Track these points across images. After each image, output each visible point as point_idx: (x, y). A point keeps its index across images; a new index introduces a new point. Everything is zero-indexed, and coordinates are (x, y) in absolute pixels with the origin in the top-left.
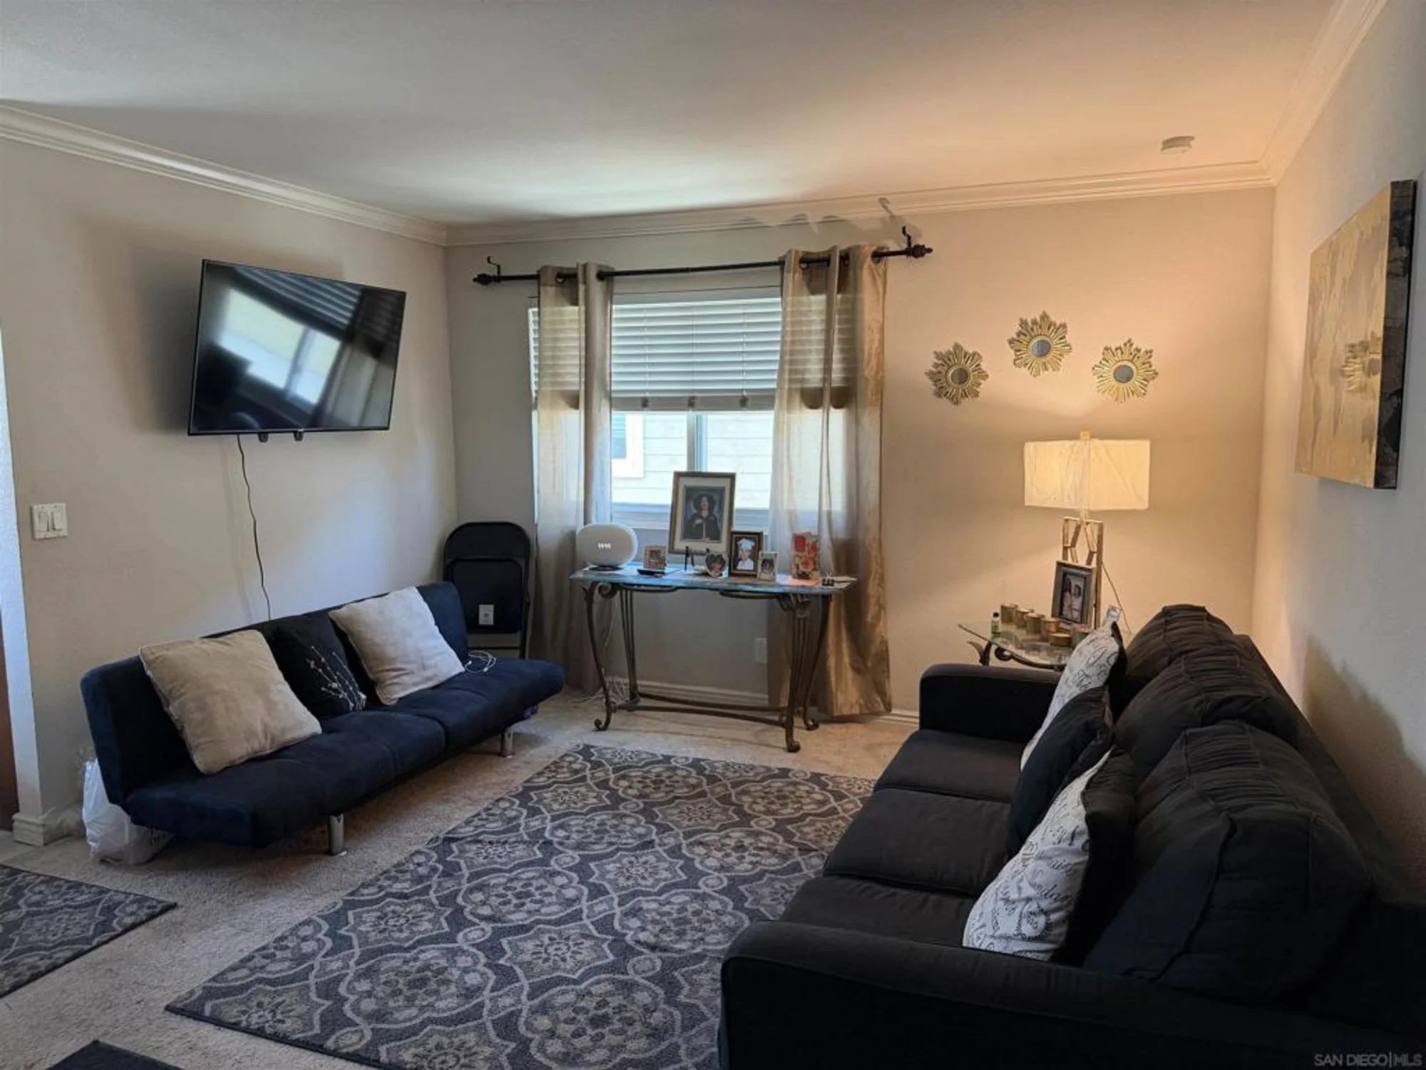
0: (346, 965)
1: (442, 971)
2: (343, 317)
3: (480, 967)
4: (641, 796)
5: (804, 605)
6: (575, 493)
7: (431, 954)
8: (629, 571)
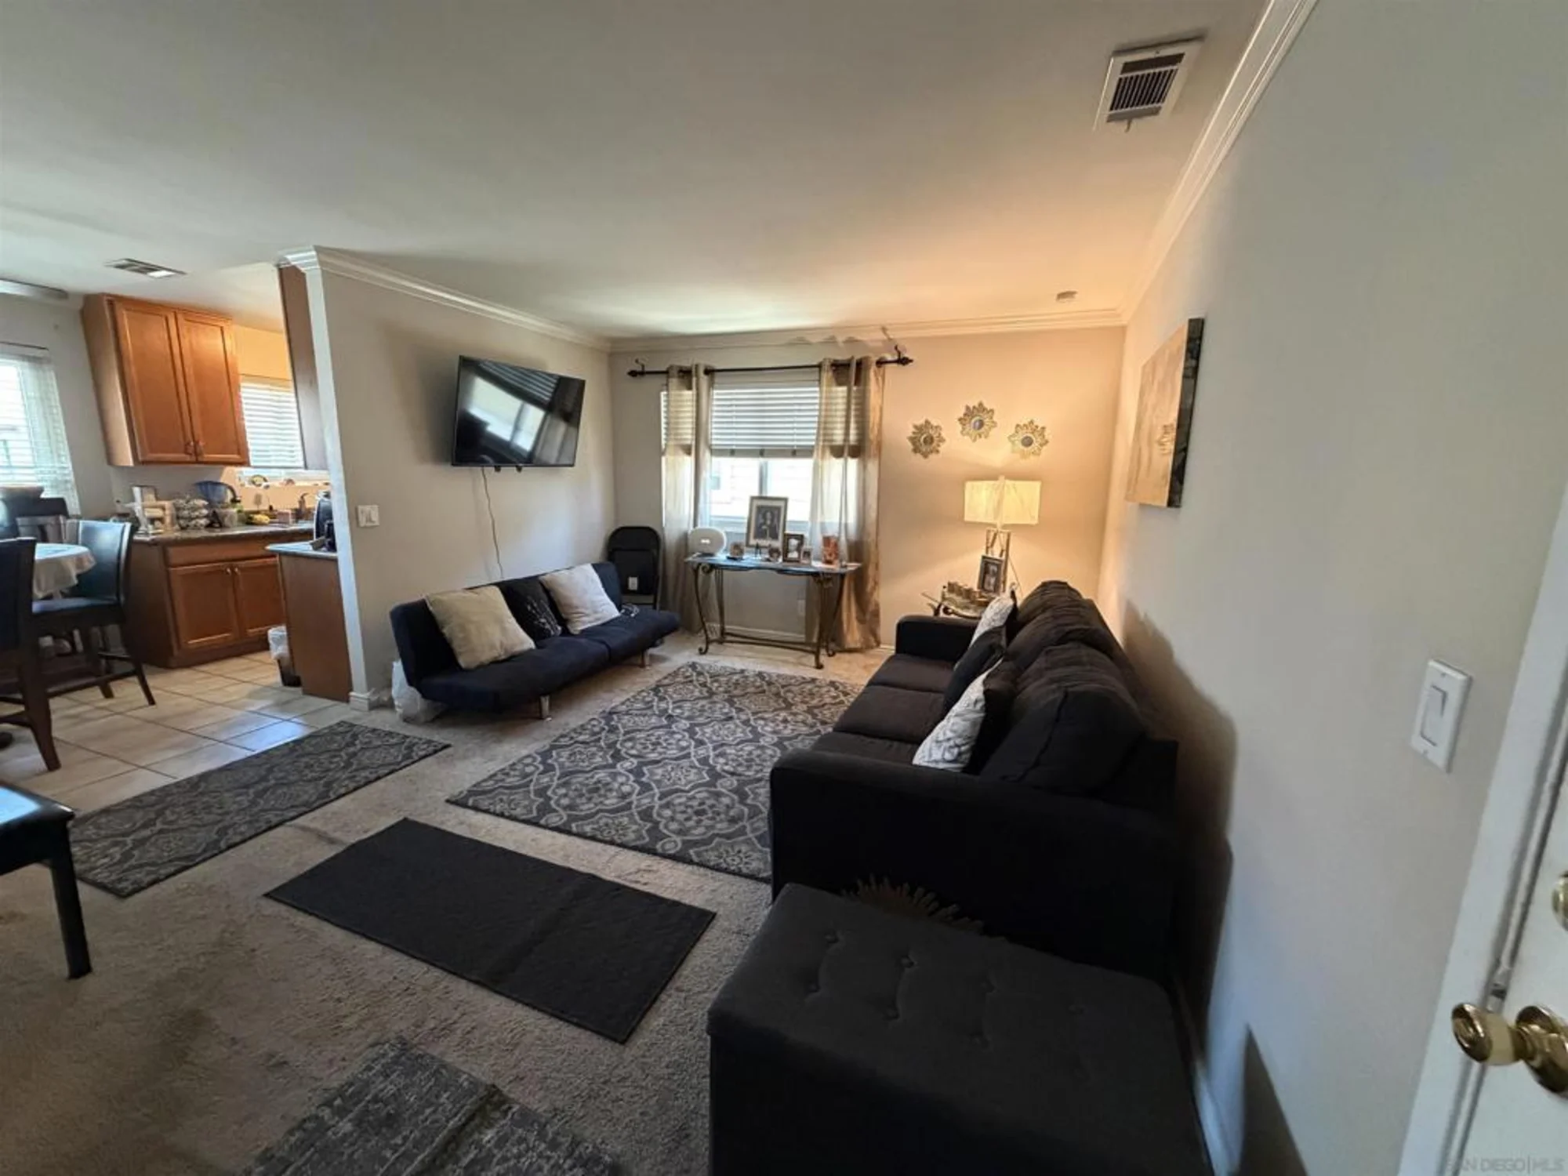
0: (552, 780)
1: (608, 784)
2: (546, 397)
3: (630, 782)
4: (726, 692)
5: (829, 580)
6: (687, 509)
7: (601, 775)
8: (721, 557)
